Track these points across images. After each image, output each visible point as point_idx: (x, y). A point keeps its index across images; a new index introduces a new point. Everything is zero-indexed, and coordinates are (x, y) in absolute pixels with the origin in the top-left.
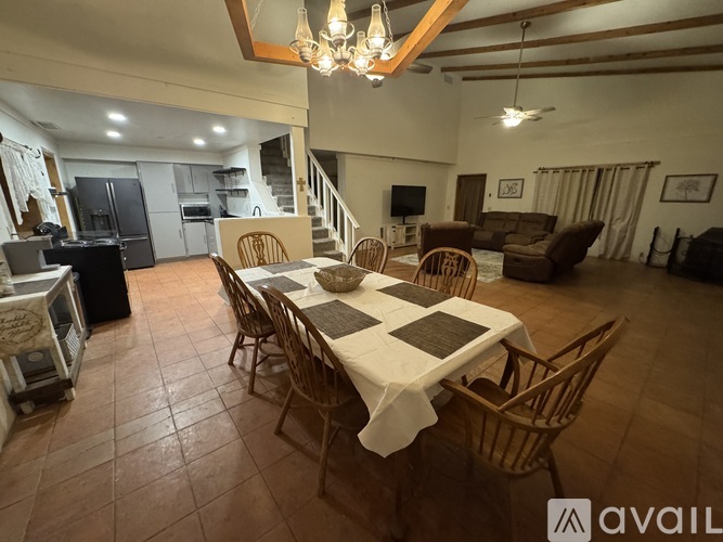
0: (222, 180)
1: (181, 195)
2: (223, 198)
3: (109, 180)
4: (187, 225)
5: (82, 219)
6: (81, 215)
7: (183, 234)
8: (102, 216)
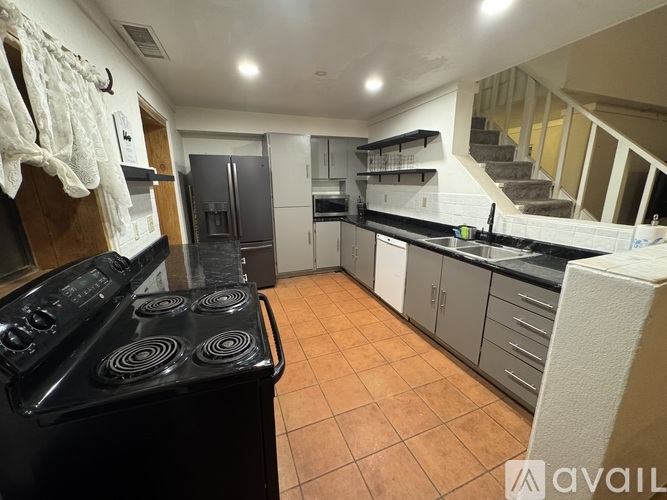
0: (363, 158)
1: (316, 182)
2: (362, 185)
3: (231, 159)
4: (319, 224)
5: (195, 217)
6: (194, 211)
7: (312, 238)
8: (219, 213)
